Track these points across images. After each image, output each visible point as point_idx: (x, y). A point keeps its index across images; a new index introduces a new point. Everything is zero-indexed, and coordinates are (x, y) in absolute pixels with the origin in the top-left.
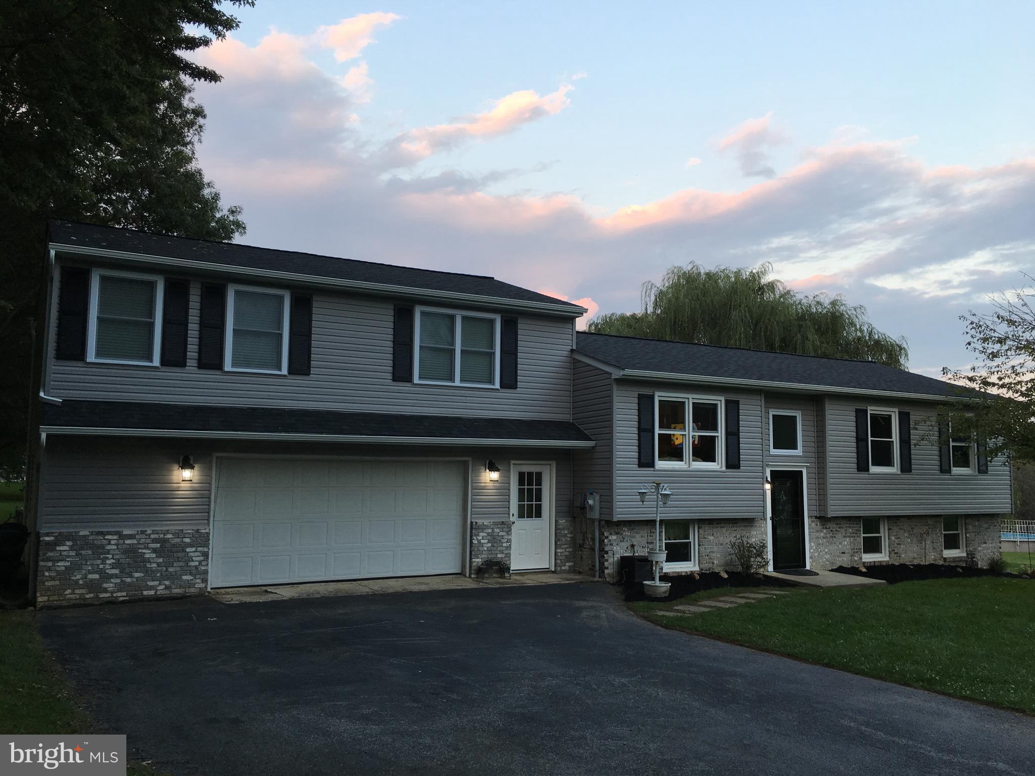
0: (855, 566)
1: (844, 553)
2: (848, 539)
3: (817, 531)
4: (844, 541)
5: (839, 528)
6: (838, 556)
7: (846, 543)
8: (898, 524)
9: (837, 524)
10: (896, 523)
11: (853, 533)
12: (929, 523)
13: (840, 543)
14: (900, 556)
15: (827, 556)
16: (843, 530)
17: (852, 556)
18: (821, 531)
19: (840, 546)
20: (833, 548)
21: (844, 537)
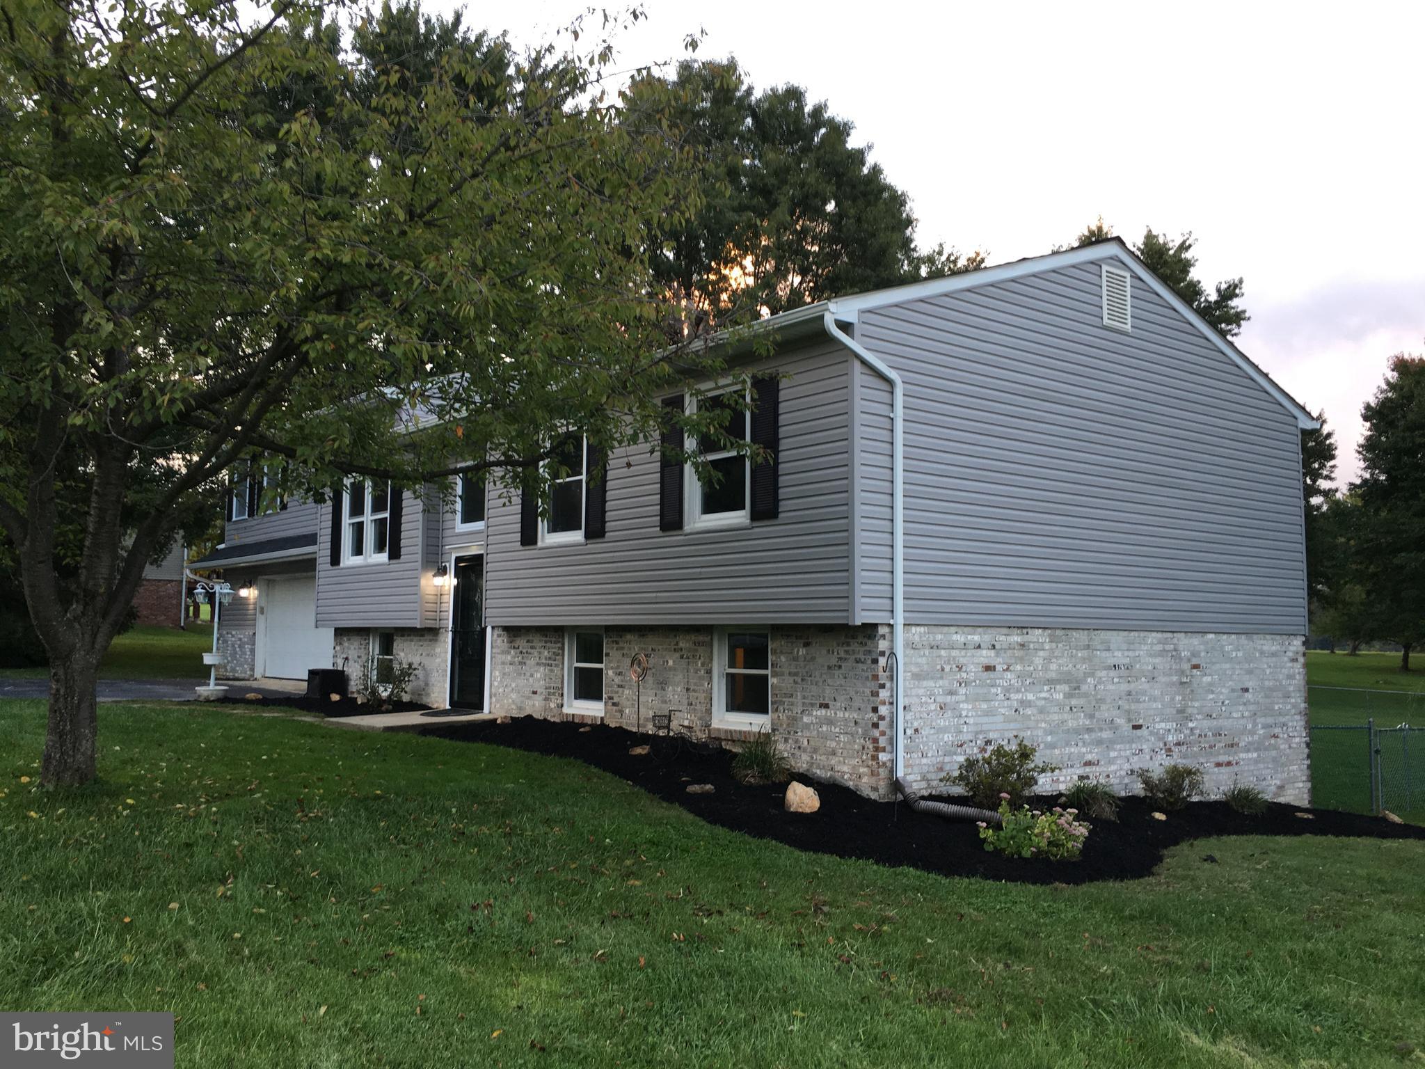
0: (549, 718)
1: (535, 693)
2: (542, 669)
3: (503, 652)
4: (537, 671)
5: (532, 648)
6: (529, 698)
7: (538, 676)
8: (621, 645)
9: (528, 642)
10: (617, 643)
11: (550, 658)
12: (681, 645)
13: (532, 676)
14: (621, 712)
15: (514, 696)
16: (535, 652)
17: (546, 699)
18: (509, 653)
19: (531, 680)
20: (522, 682)
21: (538, 664)
